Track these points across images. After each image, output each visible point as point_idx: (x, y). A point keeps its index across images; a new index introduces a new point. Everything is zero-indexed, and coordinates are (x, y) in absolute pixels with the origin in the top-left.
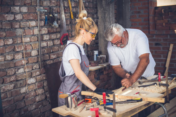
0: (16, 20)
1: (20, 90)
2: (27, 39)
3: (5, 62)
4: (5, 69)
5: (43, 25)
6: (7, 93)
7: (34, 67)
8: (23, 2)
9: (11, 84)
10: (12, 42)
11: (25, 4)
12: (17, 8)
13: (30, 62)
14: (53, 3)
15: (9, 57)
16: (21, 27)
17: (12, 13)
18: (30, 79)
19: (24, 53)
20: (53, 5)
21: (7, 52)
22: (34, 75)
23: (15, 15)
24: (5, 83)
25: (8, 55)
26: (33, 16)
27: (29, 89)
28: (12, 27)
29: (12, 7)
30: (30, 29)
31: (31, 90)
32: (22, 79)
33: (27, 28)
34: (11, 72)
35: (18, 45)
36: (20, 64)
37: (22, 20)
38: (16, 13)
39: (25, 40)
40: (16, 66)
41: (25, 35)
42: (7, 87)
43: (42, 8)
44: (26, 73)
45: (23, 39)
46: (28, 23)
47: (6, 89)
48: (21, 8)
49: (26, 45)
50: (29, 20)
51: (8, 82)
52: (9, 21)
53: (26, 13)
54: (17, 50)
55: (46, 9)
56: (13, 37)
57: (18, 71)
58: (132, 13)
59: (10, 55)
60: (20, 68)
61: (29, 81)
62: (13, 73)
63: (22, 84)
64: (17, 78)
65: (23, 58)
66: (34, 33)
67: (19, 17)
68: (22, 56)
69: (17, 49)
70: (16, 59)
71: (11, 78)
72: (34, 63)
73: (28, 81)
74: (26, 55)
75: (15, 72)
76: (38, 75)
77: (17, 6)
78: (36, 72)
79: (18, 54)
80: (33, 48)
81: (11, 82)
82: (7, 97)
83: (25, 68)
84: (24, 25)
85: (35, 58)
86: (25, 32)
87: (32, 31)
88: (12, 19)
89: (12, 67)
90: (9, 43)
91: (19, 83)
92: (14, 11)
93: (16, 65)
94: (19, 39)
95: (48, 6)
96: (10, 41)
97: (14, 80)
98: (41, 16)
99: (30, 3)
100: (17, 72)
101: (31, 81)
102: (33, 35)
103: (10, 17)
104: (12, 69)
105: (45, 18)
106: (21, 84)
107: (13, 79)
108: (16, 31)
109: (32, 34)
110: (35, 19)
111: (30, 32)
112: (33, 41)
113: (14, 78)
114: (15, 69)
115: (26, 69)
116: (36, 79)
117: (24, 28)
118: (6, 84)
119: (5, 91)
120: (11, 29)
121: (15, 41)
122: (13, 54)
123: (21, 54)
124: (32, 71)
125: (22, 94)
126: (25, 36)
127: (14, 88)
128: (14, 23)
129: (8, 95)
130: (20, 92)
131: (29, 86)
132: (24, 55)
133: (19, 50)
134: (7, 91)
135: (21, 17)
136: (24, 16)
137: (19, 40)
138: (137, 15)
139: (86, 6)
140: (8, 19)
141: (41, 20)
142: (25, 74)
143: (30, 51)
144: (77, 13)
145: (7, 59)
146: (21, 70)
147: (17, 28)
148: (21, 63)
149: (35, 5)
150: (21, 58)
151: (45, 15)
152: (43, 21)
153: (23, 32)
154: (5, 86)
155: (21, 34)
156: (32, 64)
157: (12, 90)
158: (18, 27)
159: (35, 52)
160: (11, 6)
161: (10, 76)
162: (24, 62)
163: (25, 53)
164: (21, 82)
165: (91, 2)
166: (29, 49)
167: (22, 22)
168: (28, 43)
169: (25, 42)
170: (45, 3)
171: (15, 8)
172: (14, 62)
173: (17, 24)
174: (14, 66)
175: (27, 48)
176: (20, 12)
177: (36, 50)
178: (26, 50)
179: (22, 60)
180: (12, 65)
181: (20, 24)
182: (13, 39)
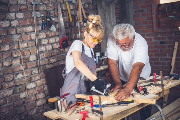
0: (12, 27)
1: (20, 95)
3: (3, 68)
4: (2, 75)
5: (41, 30)
6: (6, 99)
7: (33, 71)
8: (18, 8)
9: (10, 90)
10: (9, 48)
11: (21, 10)
12: (13, 15)
13: (29, 67)
14: (50, 7)
15: (6, 64)
17: (8, 20)
18: (29, 84)
20: (50, 9)
21: (4, 58)
22: (33, 80)
23: (10, 22)
24: (4, 89)
25: (5, 61)
26: (29, 22)
27: (29, 93)
28: (8, 34)
29: (7, 14)
30: (27, 34)
31: (31, 95)
32: (21, 85)
33: (24, 34)
34: (9, 78)
35: (15, 51)
36: (18, 69)
37: (18, 26)
38: (12, 19)
39: (22, 45)
40: (14, 72)
41: (22, 40)
42: (6, 93)
43: (38, 13)
44: (25, 78)
45: (20, 45)
46: (25, 29)
47: (5, 94)
48: (17, 14)
49: (24, 50)
50: (26, 25)
51: (7, 88)
52: (5, 28)
53: (22, 18)
54: (15, 56)
55: (42, 14)
56: (10, 43)
57: (16, 76)
58: (135, 12)
59: (8, 61)
60: (18, 74)
61: (28, 85)
62: (11, 79)
64: (16, 83)
65: (21, 63)
66: (31, 38)
67: (15, 23)
69: (14, 54)
70: (14, 65)
72: (32, 68)
73: (27, 86)
74: (24, 61)
75: (14, 78)
76: (38, 80)
77: (12, 12)
78: (35, 77)
79: (16, 60)
80: (31, 53)
81: (10, 88)
82: (6, 103)
83: (24, 73)
84: (21, 31)
85: (34, 63)
86: (22, 38)
87: (29, 36)
88: (8, 26)
89: (10, 72)
90: (5, 50)
91: (18, 88)
92: (9, 17)
93: (14, 71)
94: (16, 45)
95: (45, 11)
96: (7, 48)
97: (12, 86)
98: (37, 21)
99: (26, 8)
100: (15, 78)
101: (31, 86)
102: (31, 40)
103: (6, 24)
104: (10, 74)
105: (42, 23)
106: (20, 89)
107: (11, 85)
108: (12, 37)
109: (29, 39)
110: (32, 24)
111: (28, 38)
112: (31, 46)
113: (12, 84)
114: (14, 74)
115: (25, 75)
116: (36, 84)
117: (20, 34)
118: (5, 90)
119: (4, 97)
120: (8, 36)
121: (12, 48)
122: (10, 60)
124: (32, 76)
125: (21, 99)
126: (22, 42)
127: (13, 94)
128: (10, 30)
129: (7, 100)
130: (20, 98)
131: (28, 91)
132: (22, 61)
133: (17, 56)
135: (17, 23)
136: (20, 22)
137: (16, 46)
138: (141, 14)
139: (86, 8)
140: (3, 26)
141: (38, 25)
142: (24, 80)
143: (28, 56)
144: (77, 15)
145: (4, 65)
146: (20, 76)
147: (13, 34)
149: (31, 10)
151: (42, 20)
152: (40, 25)
153: (20, 38)
154: (3, 92)
155: (18, 40)
156: (31, 69)
157: (11, 96)
158: (14, 33)
159: (33, 57)
160: (6, 12)
161: (9, 82)
162: (22, 67)
163: (23, 58)
164: (21, 87)
165: (91, 4)
166: (27, 54)
167: (18, 28)
168: (26, 49)
169: (23, 48)
170: (41, 8)
171: (10, 15)
172: (12, 68)
173: (13, 31)
174: (12, 72)
175: (25, 53)
176: (16, 19)
177: (34, 55)
178: (24, 56)
179: (20, 65)
180: (10, 71)
181: (17, 30)
182: (10, 45)
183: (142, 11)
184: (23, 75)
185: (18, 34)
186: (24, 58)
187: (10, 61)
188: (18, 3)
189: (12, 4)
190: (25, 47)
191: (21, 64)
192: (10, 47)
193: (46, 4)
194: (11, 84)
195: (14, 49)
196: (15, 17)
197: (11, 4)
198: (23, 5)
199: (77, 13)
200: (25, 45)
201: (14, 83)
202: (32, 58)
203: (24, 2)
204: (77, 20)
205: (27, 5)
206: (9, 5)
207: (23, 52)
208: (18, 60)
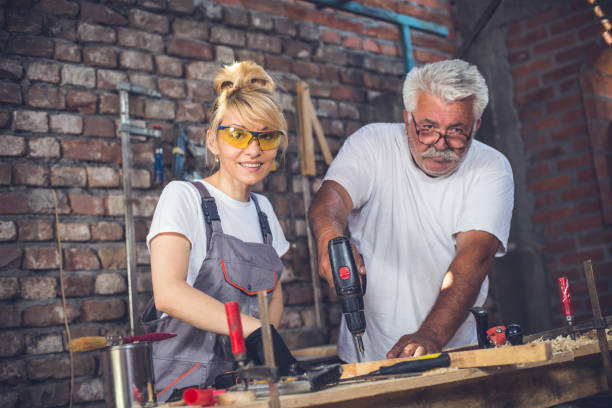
0: (33, 159)
2: (76, 229)
5: (147, 184)
8: (63, 99)
10: (14, 232)
11: (71, 105)
12: (38, 119)
13: (91, 317)
14: (190, 111)
16: (53, 184)
17: (18, 132)
18: (88, 381)
19: (62, 280)
20: (188, 117)
23: (27, 141)
26: (103, 150)
28: (16, 182)
29: (15, 113)
30: (92, 194)
32: (52, 379)
33: (80, 190)
34: (4, 344)
35: (36, 248)
36: (45, 317)
37: (57, 160)
38: (34, 133)
39: (67, 230)
40: (28, 327)
41: (67, 211)
43: (142, 123)
44: (69, 358)
45: (61, 227)
46: (82, 173)
48: (54, 118)
49: (73, 250)
50: (88, 161)
52: (3, 158)
53: (75, 135)
54: (35, 265)
55: (155, 128)
56: (20, 217)
57: (35, 345)
58: (532, 160)
59: (3, 279)
60: (45, 335)
61: (83, 387)
62: (14, 350)
63: (53, 396)
64: (32, 369)
65: (59, 296)
66: (106, 210)
67: (43, 147)
68: (53, 291)
69: (32, 259)
70: (30, 300)
71: (5, 369)
72: (105, 321)
73: (77, 389)
74: (73, 289)
75: (25, 347)
77: (38, 109)
79: (38, 281)
80: (104, 264)
81: (6, 384)
83: (67, 335)
84: (64, 179)
85: (112, 304)
86: (69, 204)
87: (97, 202)
88: (15, 153)
89: (10, 324)
91: (37, 391)
92: (24, 125)
93: (27, 322)
94: (41, 226)
95: (170, 121)
96: (5, 230)
97: (15, 377)
98: (136, 152)
99: (92, 103)
100: (29, 348)
101: (95, 392)
102: (105, 216)
103: (13, 146)
104: (11, 333)
105: (153, 160)
106: (46, 395)
107: (11, 374)
108: (31, 196)
109: (98, 211)
110: (113, 162)
111: (92, 207)
112: (103, 238)
113: (16, 369)
114: (25, 335)
115: (71, 342)
120: (12, 189)
121: (27, 233)
122: (15, 279)
123: (48, 279)
126: (70, 217)
128: (22, 168)
132: (64, 287)
133: (42, 266)
135: (53, 148)
136: (65, 146)
137: (43, 230)
138: (552, 163)
139: (335, 132)
141: (138, 166)
142: (67, 361)
143: (90, 274)
144: (296, 155)
146: (51, 343)
147: (36, 187)
148: (50, 316)
149: (113, 111)
150: (50, 295)
151: (154, 149)
152: (147, 170)
153: (60, 201)
155: (51, 206)
156: (100, 325)
158: (40, 182)
159: (111, 281)
160: (16, 106)
161: (1, 360)
162: (62, 313)
163: (69, 279)
164: (50, 387)
165: (353, 120)
166: (84, 264)
167: (56, 166)
168: (83, 245)
169: (70, 241)
170: (154, 109)
171: (29, 117)
172: (20, 310)
173: (34, 173)
174: (18, 324)
175: (77, 262)
176: (51, 132)
177: (114, 275)
178: (75, 270)
179: (54, 303)
180: (11, 318)
181: (51, 172)
182: (19, 221)
183: (556, 152)
184: (64, 341)
185: (56, 188)
186: (72, 278)
187: (11, 282)
188: (64, 82)
189: (40, 81)
190: (77, 239)
191: (59, 301)
192: (17, 231)
193: (172, 99)
194: (12, 371)
195: (36, 241)
196: (46, 127)
197: (33, 82)
198: (83, 89)
199: (297, 147)
200: (82, 231)
201: (26, 366)
202: (105, 285)
203: (87, 80)
204: (298, 172)
205: (97, 92)
206: (29, 83)
207: (72, 255)
208: (45, 281)
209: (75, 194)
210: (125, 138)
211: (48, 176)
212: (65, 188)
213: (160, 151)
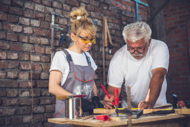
0: (24, 33)
1: (23, 118)
2: (36, 58)
3: (6, 79)
4: (5, 88)
5: (58, 45)
6: (5, 119)
7: (44, 92)
8: (35, 15)
9: (12, 109)
10: (17, 57)
11: (37, 17)
12: (27, 21)
13: (39, 86)
15: (11, 75)
16: (30, 42)
17: (20, 24)
18: (37, 106)
19: (31, 73)
21: (10, 67)
22: (42, 102)
23: (23, 28)
24: (3, 106)
25: (10, 71)
26: (45, 33)
27: (34, 118)
28: (19, 41)
29: (20, 18)
30: (41, 46)
31: (37, 121)
32: (26, 105)
33: (38, 45)
34: (13, 93)
35: (24, 62)
36: (25, 85)
37: (31, 35)
38: (25, 25)
39: (33, 58)
40: (20, 88)
41: (34, 52)
42: (6, 111)
43: (57, 25)
45: (32, 56)
46: (39, 40)
47: (4, 113)
48: (32, 21)
49: (35, 64)
50: (41, 36)
51: (8, 104)
52: (15, 32)
53: (37, 27)
54: (23, 68)
55: (62, 27)
56: (19, 52)
57: (21, 94)
59: (13, 72)
60: (25, 91)
61: (35, 108)
62: (15, 95)
63: (26, 111)
64: (20, 102)
65: (30, 79)
66: (45, 52)
67: (28, 30)
68: (28, 77)
69: (22, 66)
70: (21, 79)
71: (12, 101)
72: (43, 88)
73: (33, 109)
74: (34, 76)
75: (19, 94)
76: (48, 104)
77: (27, 18)
78: (45, 100)
79: (24, 73)
80: (43, 69)
81: (12, 106)
82: (5, 124)
83: (31, 91)
84: (34, 41)
85: (45, 82)
86: (34, 49)
87: (43, 49)
88: (19, 31)
89: (14, 87)
90: (13, 58)
91: (21, 109)
92: (22, 22)
93: (20, 86)
94: (26, 56)
95: (66, 25)
96: (15, 56)
97: (15, 104)
98: (55, 34)
99: (43, 17)
100: (20, 95)
101: (39, 110)
102: (45, 55)
103: (18, 29)
104: (14, 89)
105: (60, 37)
106: (24, 110)
107: (14, 103)
108: (23, 46)
109: (43, 52)
110: (48, 37)
111: (41, 50)
112: (44, 61)
113: (15, 101)
114: (19, 90)
115: (32, 94)
116: (45, 108)
118: (5, 107)
119: (3, 116)
120: (17, 43)
121: (21, 57)
122: (17, 72)
123: (27, 73)
124: (41, 98)
125: (24, 123)
126: (34, 54)
127: (14, 115)
128: (21, 36)
129: (6, 121)
130: (23, 122)
131: (34, 116)
132: (31, 76)
133: (25, 69)
134: (5, 116)
135: (31, 31)
136: (34, 30)
137: (26, 57)
139: (113, 34)
140: (14, 30)
141: (56, 39)
142: (31, 100)
143: (39, 72)
144: (101, 40)
145: (9, 75)
146: (26, 94)
147: (25, 43)
148: (27, 85)
149: (49, 20)
150: (27, 78)
151: (61, 34)
152: (58, 40)
153: (32, 48)
154: (3, 109)
155: (29, 49)
156: (41, 89)
157: (12, 117)
160: (20, 16)
161: (11, 98)
162: (30, 84)
164: (25, 108)
165: (118, 30)
166: (38, 69)
167: (31, 36)
168: (38, 63)
169: (34, 61)
170: (61, 21)
171: (24, 20)
172: (18, 82)
173: (25, 38)
174: (17, 87)
175: (36, 68)
176: (30, 26)
177: (46, 73)
178: (35, 71)
179: (28, 81)
180: (15, 84)
181: (29, 38)
182: (19, 54)
183: (177, 46)
184: (30, 93)
185: (31, 44)
186: (34, 73)
187: (16, 73)
188: (35, 10)
189: (28, 8)
190: (36, 61)
192: (18, 57)
193: (67, 18)
194: (14, 102)
195: (24, 60)
196: (29, 23)
197: (26, 8)
198: (41, 12)
199: (102, 37)
200: (38, 58)
201: (18, 101)
202: (44, 76)
203: (42, 10)
204: (102, 45)
205: (45, 14)
206: (25, 9)
207: (34, 66)
208: (26, 74)
209: (36, 46)
210: (53, 29)
211: (29, 40)
212: (33, 44)
213: (62, 35)
